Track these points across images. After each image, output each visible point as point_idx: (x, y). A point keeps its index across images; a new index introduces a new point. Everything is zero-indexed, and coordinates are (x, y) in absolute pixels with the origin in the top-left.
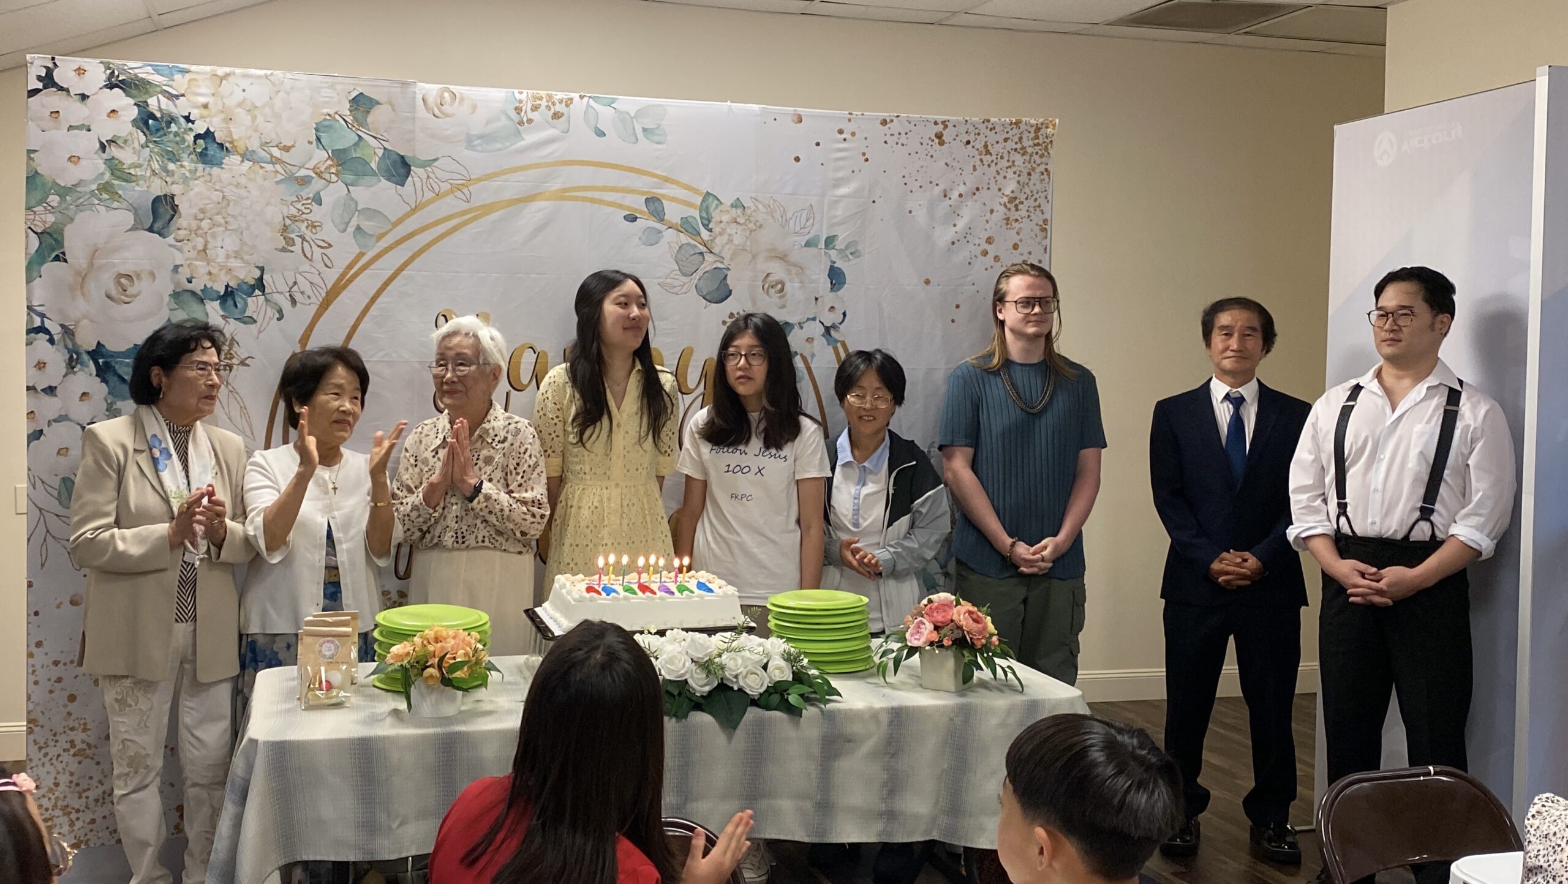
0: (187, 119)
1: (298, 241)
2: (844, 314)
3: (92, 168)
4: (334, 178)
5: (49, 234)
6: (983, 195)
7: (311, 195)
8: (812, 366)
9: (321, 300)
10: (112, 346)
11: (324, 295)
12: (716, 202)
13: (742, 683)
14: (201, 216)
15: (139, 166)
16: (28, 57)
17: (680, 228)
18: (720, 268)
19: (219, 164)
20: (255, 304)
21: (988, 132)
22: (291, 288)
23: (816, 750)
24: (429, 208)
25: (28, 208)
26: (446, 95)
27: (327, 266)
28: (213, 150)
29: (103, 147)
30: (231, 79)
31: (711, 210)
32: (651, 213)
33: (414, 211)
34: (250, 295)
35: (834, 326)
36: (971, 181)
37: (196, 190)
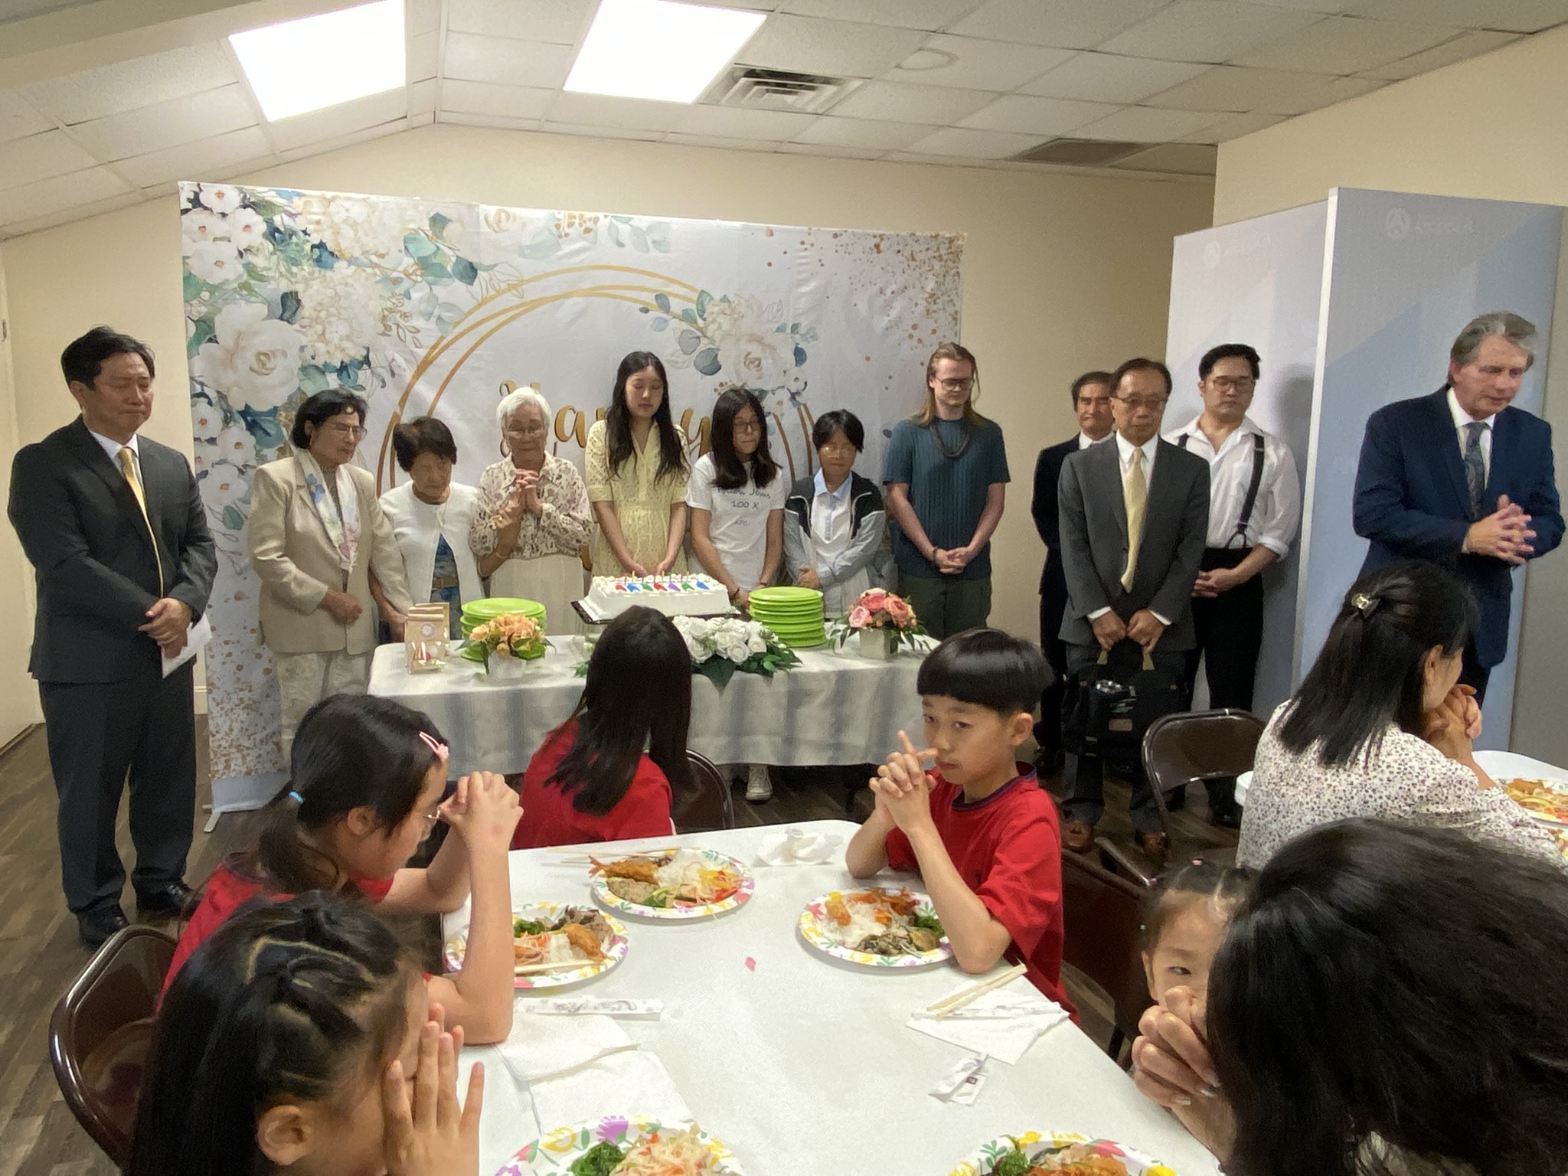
0: (305, 232)
1: (394, 327)
2: (806, 383)
3: (233, 271)
4: (419, 279)
5: (204, 321)
6: (910, 292)
7: (403, 292)
8: (782, 422)
9: (413, 372)
10: (258, 407)
11: (415, 368)
12: (709, 297)
13: (729, 654)
14: (319, 308)
15: (269, 269)
16: (180, 183)
17: (681, 318)
18: (712, 349)
19: (332, 268)
20: (363, 376)
21: (913, 243)
22: (390, 363)
23: (784, 701)
24: (492, 303)
25: (186, 301)
26: (503, 215)
27: (417, 347)
28: (326, 256)
29: (241, 254)
30: (338, 202)
31: (706, 303)
32: (660, 306)
33: (480, 305)
34: (359, 369)
35: (798, 393)
36: (900, 280)
37: (315, 287)
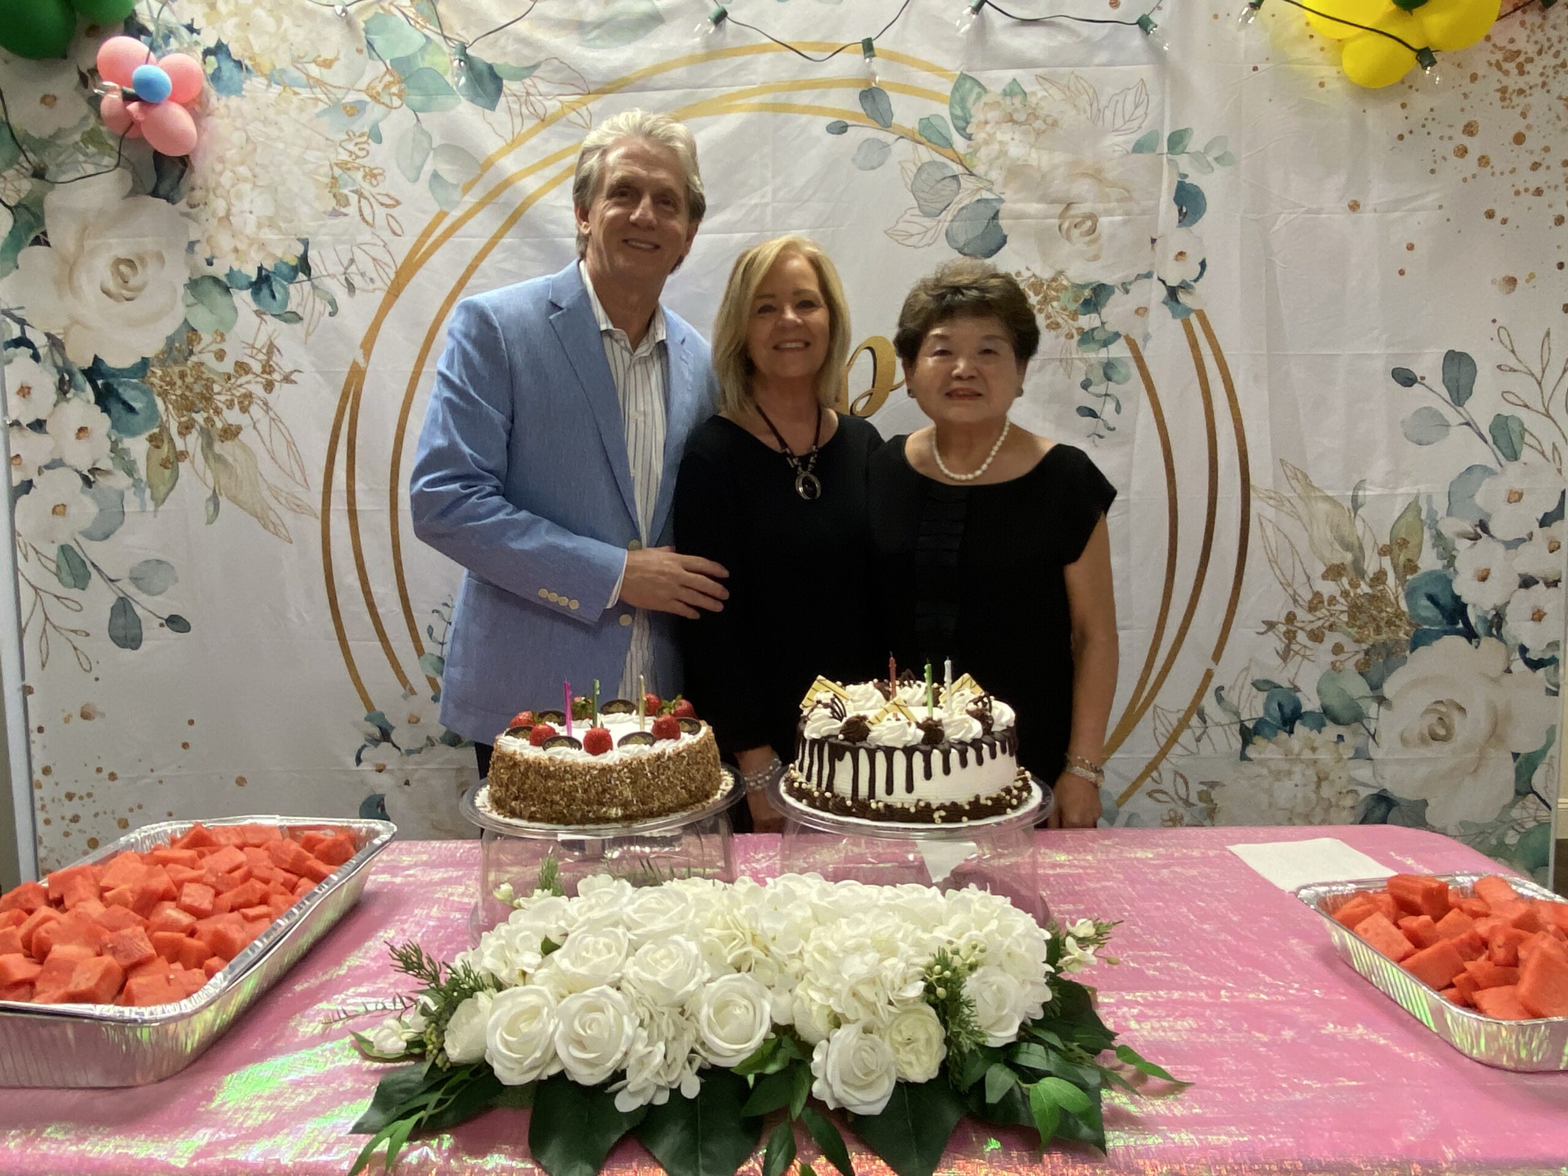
0: (191, 29)
1: (354, 197)
2: (1202, 267)
3: (72, 109)
4: (396, 102)
5: (27, 208)
7: (366, 129)
8: (1146, 355)
9: (389, 283)
10: (114, 361)
11: (393, 276)
12: (977, 90)
17: (918, 137)
18: (987, 201)
19: (238, 91)
20: (298, 294)
22: (346, 269)
24: (532, 141)
27: (394, 233)
28: (229, 71)
29: (84, 77)
31: (969, 104)
32: (871, 117)
33: (511, 146)
34: (292, 279)
35: (1184, 286)
